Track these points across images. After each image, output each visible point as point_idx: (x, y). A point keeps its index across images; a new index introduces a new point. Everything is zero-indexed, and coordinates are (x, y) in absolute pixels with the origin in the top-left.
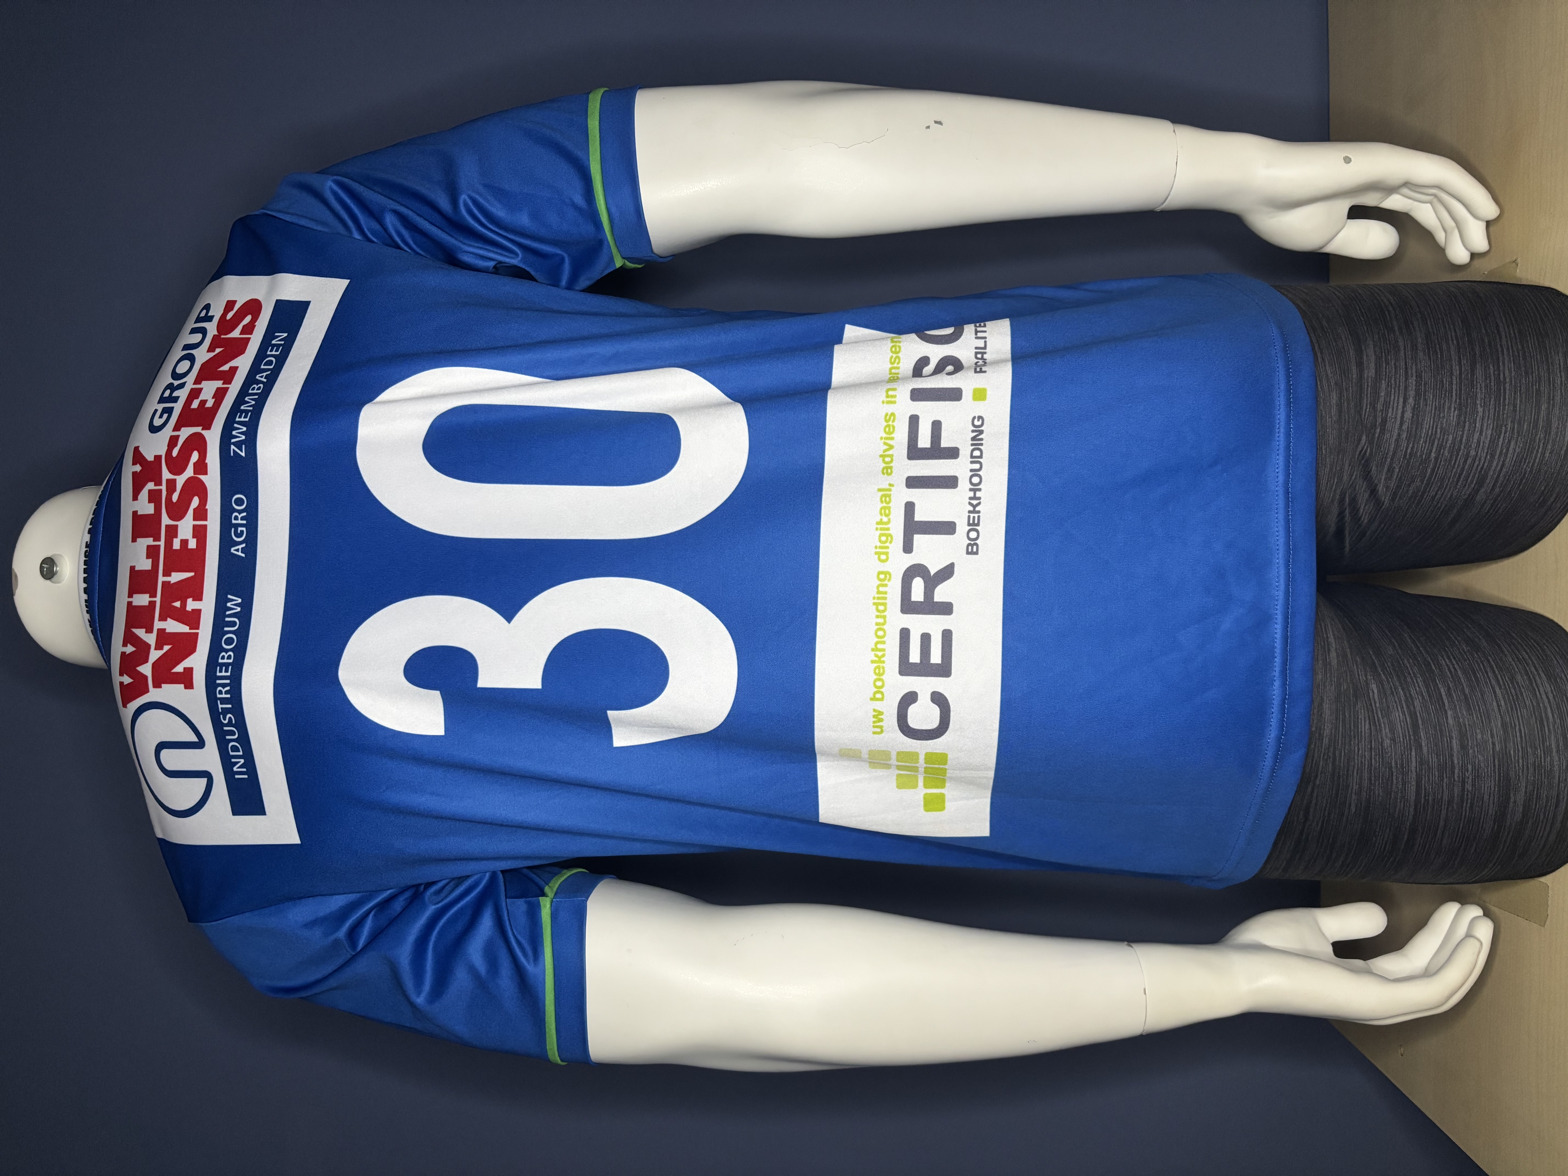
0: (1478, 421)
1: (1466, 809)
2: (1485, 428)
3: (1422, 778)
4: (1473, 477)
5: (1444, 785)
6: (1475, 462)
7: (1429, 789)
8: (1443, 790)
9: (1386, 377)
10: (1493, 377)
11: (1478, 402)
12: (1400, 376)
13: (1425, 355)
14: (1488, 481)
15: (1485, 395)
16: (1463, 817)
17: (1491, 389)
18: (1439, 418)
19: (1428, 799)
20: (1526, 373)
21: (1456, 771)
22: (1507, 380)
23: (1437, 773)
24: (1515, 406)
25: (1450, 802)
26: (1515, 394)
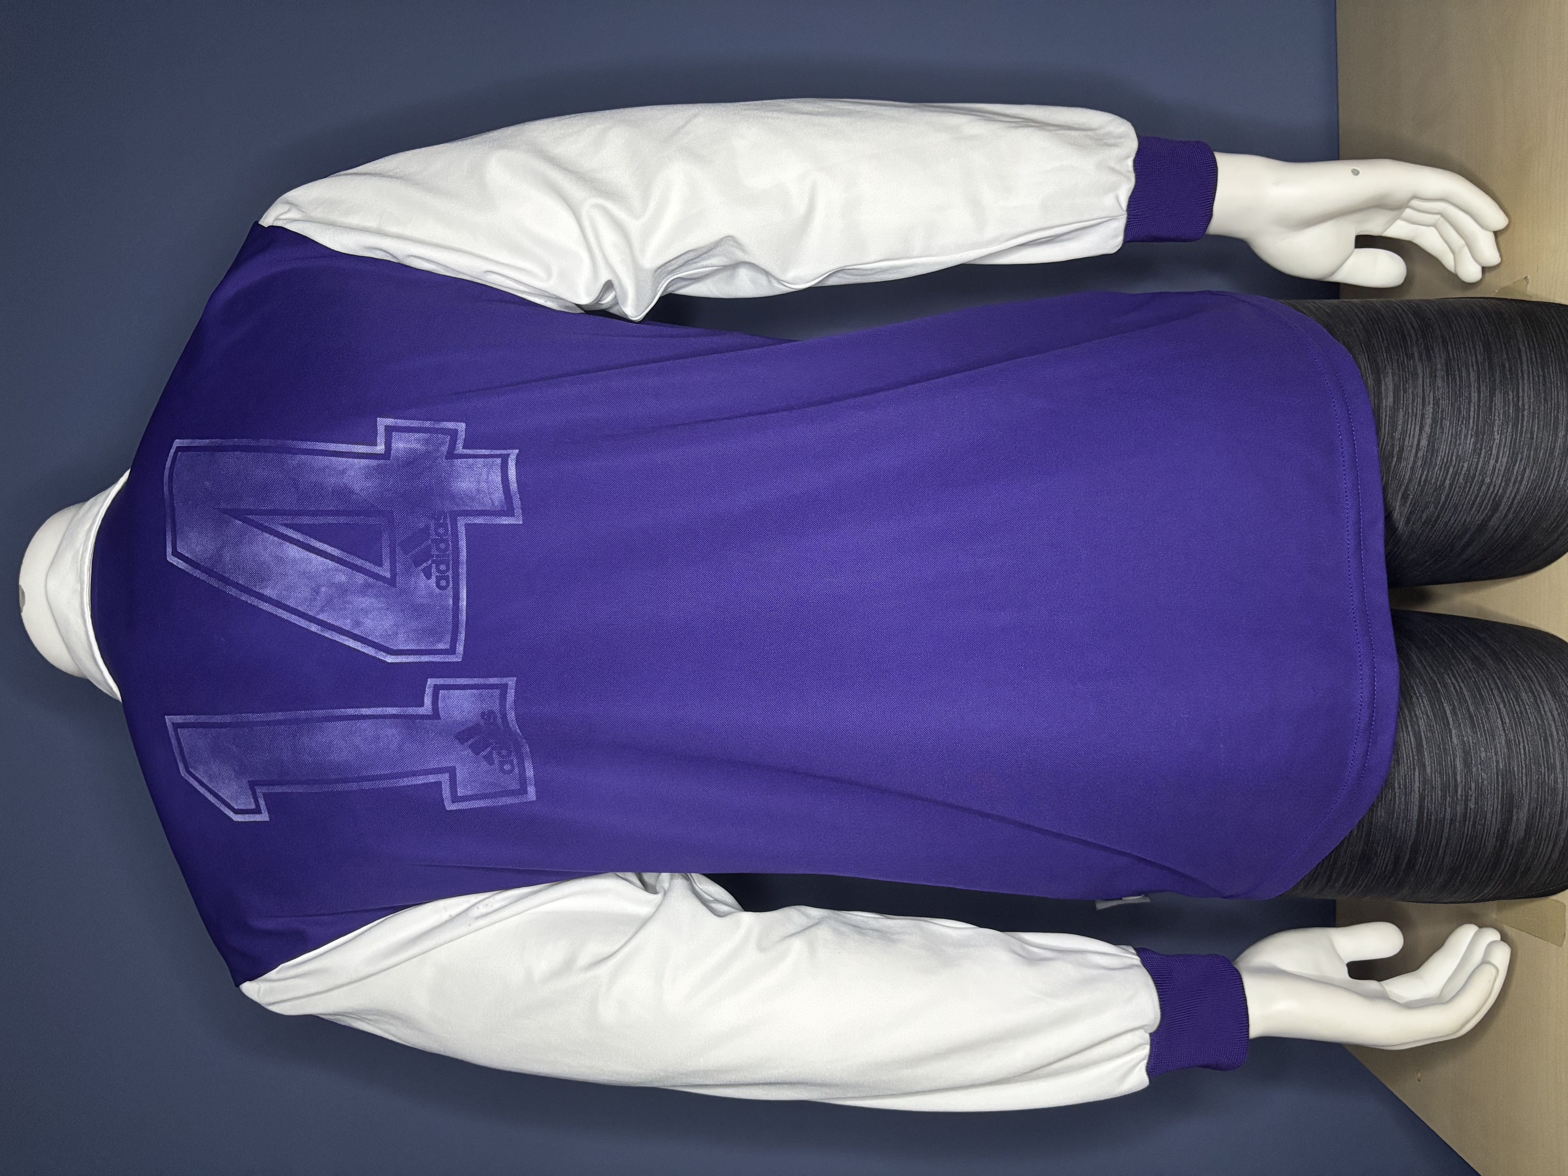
0: (1494, 449)
1: (1468, 827)
2: (1501, 455)
3: (1425, 798)
4: (1487, 504)
5: (1447, 803)
6: (1489, 489)
7: (1432, 808)
8: (1446, 809)
9: (1403, 406)
10: (1512, 404)
11: (1496, 429)
12: (1417, 404)
13: (1444, 382)
14: (1501, 508)
15: (1502, 422)
16: (1465, 836)
17: (1509, 416)
18: (1455, 445)
19: (1431, 819)
20: (1545, 400)
21: (1459, 790)
22: (1526, 407)
23: (1440, 792)
24: (1532, 434)
25: (1452, 821)
26: (1533, 421)
